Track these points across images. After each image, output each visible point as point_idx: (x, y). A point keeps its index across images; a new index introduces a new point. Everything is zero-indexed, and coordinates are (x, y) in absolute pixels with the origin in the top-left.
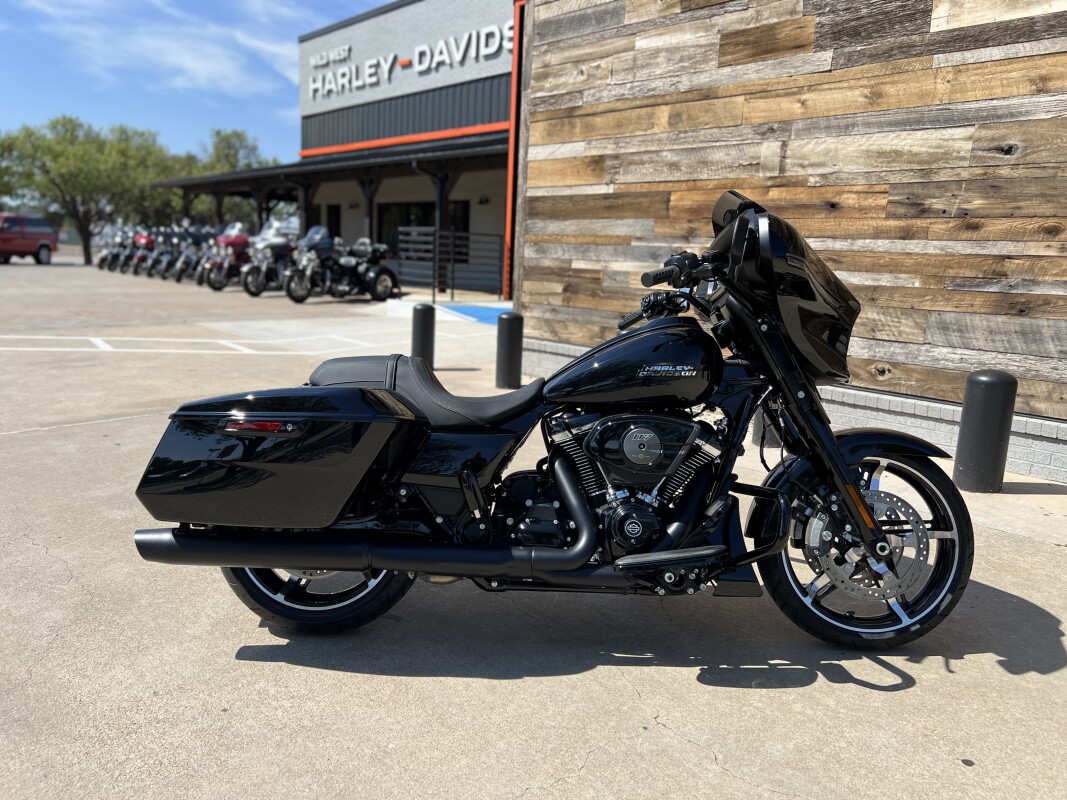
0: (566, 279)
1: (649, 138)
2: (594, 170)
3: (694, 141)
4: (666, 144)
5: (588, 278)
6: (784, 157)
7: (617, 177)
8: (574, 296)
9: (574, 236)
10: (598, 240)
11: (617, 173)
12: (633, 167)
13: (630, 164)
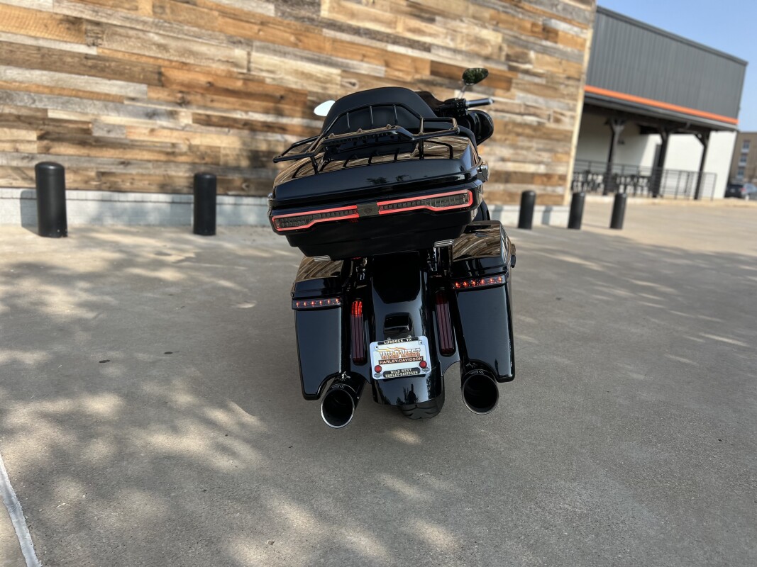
0: (41, 127)
1: (134, 17)
2: (68, 29)
3: (179, 33)
4: (152, 28)
5: (72, 129)
6: (249, 62)
7: (100, 41)
8: (56, 144)
9: (48, 87)
10: (81, 94)
11: (98, 38)
12: (117, 37)
13: (115, 33)
